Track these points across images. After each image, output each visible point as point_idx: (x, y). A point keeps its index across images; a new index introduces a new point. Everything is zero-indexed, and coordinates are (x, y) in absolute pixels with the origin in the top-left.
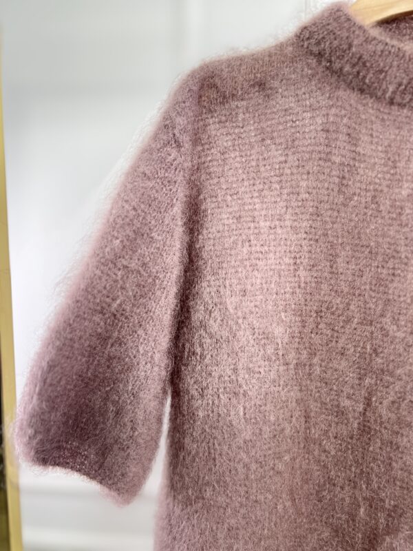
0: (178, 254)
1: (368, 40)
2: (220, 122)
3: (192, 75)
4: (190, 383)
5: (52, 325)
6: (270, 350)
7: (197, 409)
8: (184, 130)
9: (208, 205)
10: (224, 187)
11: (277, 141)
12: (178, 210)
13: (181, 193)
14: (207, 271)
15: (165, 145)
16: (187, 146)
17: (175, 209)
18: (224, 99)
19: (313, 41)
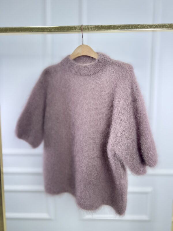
1: (71, 63)
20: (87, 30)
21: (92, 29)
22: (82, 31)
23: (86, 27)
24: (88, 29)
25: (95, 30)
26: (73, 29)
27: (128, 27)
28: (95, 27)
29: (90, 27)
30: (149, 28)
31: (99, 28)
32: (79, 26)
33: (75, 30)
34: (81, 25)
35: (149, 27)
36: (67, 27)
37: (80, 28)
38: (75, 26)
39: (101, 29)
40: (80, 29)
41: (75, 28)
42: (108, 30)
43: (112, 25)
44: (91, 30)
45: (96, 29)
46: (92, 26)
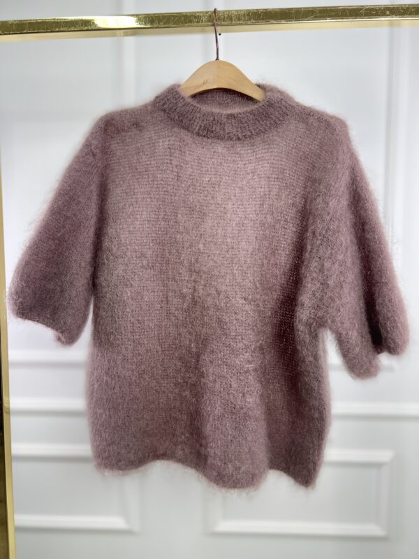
0: (94, 211)
1: (186, 105)
2: (117, 143)
3: (101, 119)
4: (102, 280)
5: (28, 245)
6: (145, 262)
7: (106, 293)
8: (96, 148)
9: (111, 186)
10: (120, 176)
11: (146, 153)
12: (94, 187)
13: (96, 179)
14: (110, 221)
15: (86, 155)
16: (99, 155)
17: (92, 187)
18: (118, 131)
19: (161, 104)
20: (229, 22)
21: (239, 19)
22: (213, 25)
23: (226, 16)
24: (231, 19)
25: (249, 22)
26: (191, 21)
27: (333, 13)
28: (248, 15)
29: (236, 15)
30: (388, 15)
31: (259, 15)
32: (207, 13)
33: (198, 22)
34: (213, 10)
35: (388, 13)
36: (176, 16)
37: (210, 16)
38: (195, 13)
39: (263, 19)
40: (209, 21)
41: (195, 17)
42: (283, 22)
43: (293, 9)
44: (238, 22)
45: (250, 20)
46: (240, 10)
